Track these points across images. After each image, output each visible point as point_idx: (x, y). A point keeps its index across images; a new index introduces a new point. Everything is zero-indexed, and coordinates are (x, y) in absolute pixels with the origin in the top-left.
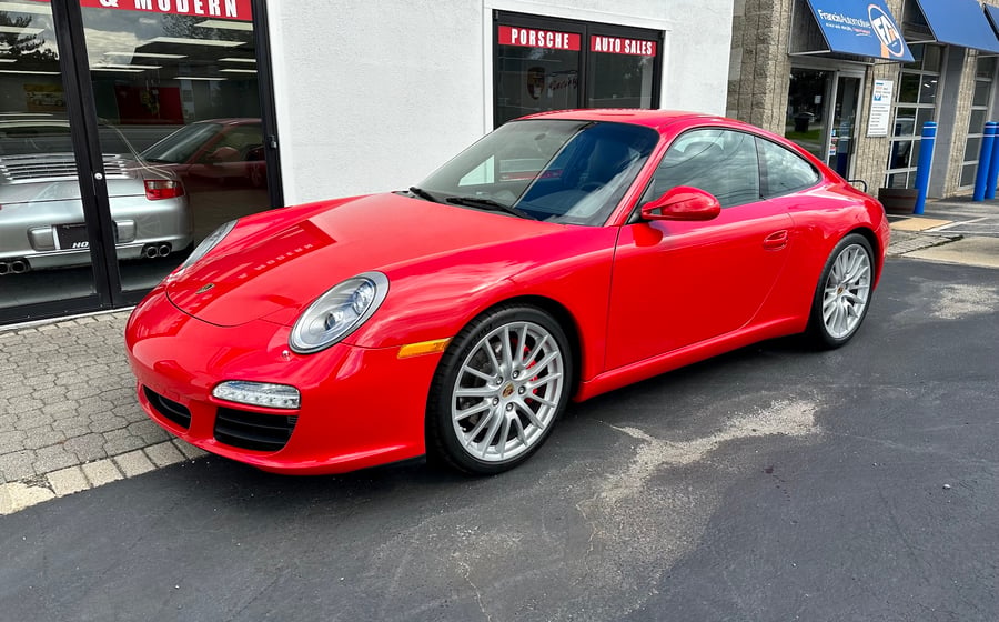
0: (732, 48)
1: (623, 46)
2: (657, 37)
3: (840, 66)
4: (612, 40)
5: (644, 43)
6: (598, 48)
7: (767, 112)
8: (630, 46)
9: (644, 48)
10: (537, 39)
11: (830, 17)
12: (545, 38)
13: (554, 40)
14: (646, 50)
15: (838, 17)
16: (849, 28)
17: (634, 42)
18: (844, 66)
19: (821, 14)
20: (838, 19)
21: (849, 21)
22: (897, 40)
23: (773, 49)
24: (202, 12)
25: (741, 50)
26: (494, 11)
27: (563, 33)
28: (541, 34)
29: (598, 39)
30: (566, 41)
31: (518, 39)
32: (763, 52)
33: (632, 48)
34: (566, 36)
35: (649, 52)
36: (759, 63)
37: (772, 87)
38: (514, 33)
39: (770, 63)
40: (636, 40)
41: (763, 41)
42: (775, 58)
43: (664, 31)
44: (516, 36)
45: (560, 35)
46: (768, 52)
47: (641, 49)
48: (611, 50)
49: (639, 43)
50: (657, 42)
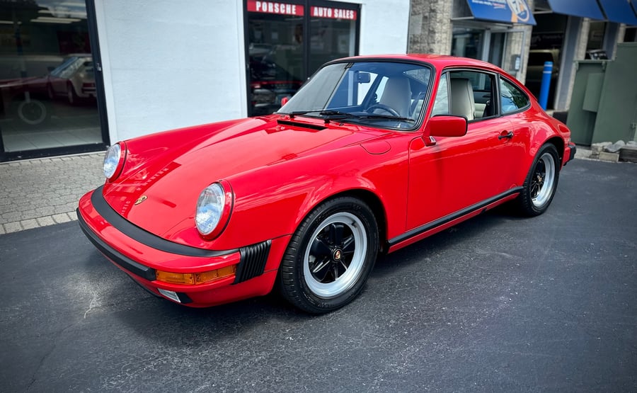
1: (333, 13)
2: (357, 8)
3: (489, 26)
4: (325, 9)
5: (348, 11)
6: (316, 14)
8: (338, 13)
9: (348, 14)
10: (274, 8)
12: (279, 7)
13: (285, 9)
14: (349, 16)
16: (489, 4)
17: (340, 10)
22: (525, 11)
23: (439, 16)
27: (291, 4)
28: (277, 5)
29: (316, 8)
30: (294, 9)
31: (261, 8)
32: (433, 17)
33: (340, 14)
34: (294, 6)
35: (352, 17)
36: (431, 24)
37: (439, 38)
38: (258, 5)
39: (438, 24)
40: (343, 9)
41: (433, 11)
42: (441, 21)
43: (361, 5)
44: (260, 6)
45: (290, 6)
46: (436, 17)
47: (346, 15)
48: (325, 15)
49: (344, 11)
50: (356, 11)
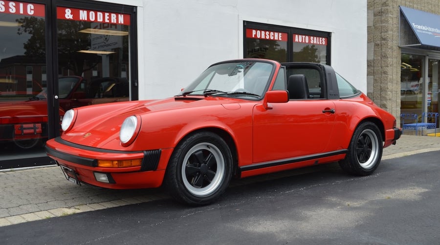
0: (368, 43)
1: (310, 40)
2: (327, 36)
3: (429, 53)
4: (304, 37)
5: (321, 38)
6: (297, 40)
7: (390, 77)
8: (313, 39)
9: (321, 41)
10: (265, 35)
11: (419, 27)
12: (269, 35)
13: (274, 36)
14: (322, 42)
16: (430, 33)
17: (315, 38)
18: (431, 53)
19: (414, 26)
20: (424, 28)
21: (430, 29)
23: (390, 44)
24: (108, 21)
25: (373, 44)
26: (244, 21)
28: (267, 33)
29: (297, 36)
30: (280, 37)
31: (256, 35)
32: (385, 45)
33: (315, 40)
34: (280, 34)
35: (324, 43)
36: (383, 50)
37: (391, 63)
38: (254, 32)
39: (389, 50)
40: (317, 36)
41: (384, 39)
42: (392, 48)
43: (331, 33)
44: (255, 34)
45: (277, 33)
46: (387, 45)
47: (319, 42)
48: (304, 41)
49: (318, 38)
50: (327, 38)
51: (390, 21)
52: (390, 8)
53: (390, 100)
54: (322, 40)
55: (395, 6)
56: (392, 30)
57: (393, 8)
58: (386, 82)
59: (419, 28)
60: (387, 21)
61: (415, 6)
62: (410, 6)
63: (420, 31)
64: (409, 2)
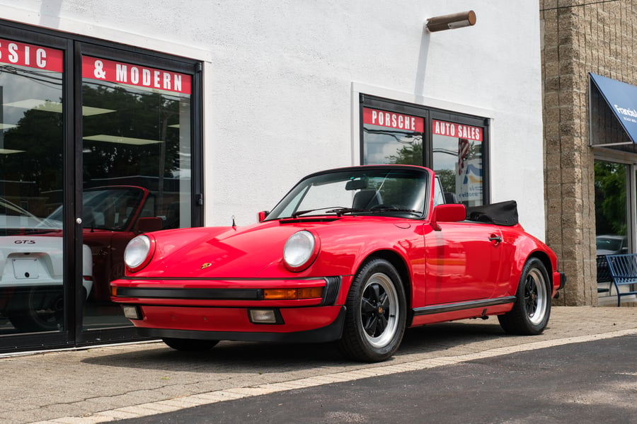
1: (457, 131)
2: (484, 124)
4: (448, 125)
5: (473, 129)
6: (437, 130)
7: (578, 201)
8: (462, 130)
9: (473, 133)
10: (391, 121)
11: (626, 112)
12: (397, 119)
13: (404, 122)
14: (475, 135)
15: (632, 112)
17: (465, 128)
19: (617, 109)
20: (632, 114)
23: (577, 141)
27: (410, 116)
28: (394, 117)
29: (437, 123)
30: (413, 124)
31: (377, 120)
32: (567, 142)
33: (464, 132)
34: (413, 119)
35: (478, 138)
36: (565, 153)
37: (580, 176)
38: (374, 114)
39: (576, 154)
40: (467, 125)
42: (579, 149)
43: (490, 119)
44: (376, 117)
45: (409, 118)
46: (573, 143)
47: (471, 135)
48: (448, 134)
49: (469, 128)
50: (483, 128)
51: (576, 101)
52: (575, 78)
53: (579, 244)
54: (475, 131)
55: (583, 74)
56: (579, 117)
57: (580, 76)
58: (572, 211)
59: (626, 114)
60: (571, 101)
61: (613, 73)
62: (606, 74)
63: (629, 120)
64: (604, 66)
